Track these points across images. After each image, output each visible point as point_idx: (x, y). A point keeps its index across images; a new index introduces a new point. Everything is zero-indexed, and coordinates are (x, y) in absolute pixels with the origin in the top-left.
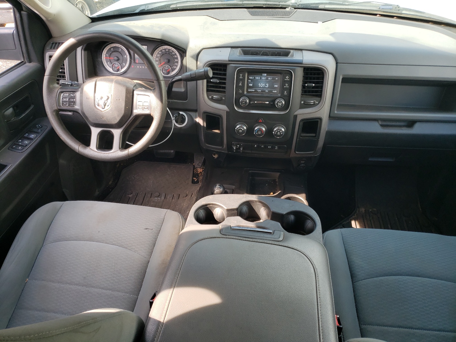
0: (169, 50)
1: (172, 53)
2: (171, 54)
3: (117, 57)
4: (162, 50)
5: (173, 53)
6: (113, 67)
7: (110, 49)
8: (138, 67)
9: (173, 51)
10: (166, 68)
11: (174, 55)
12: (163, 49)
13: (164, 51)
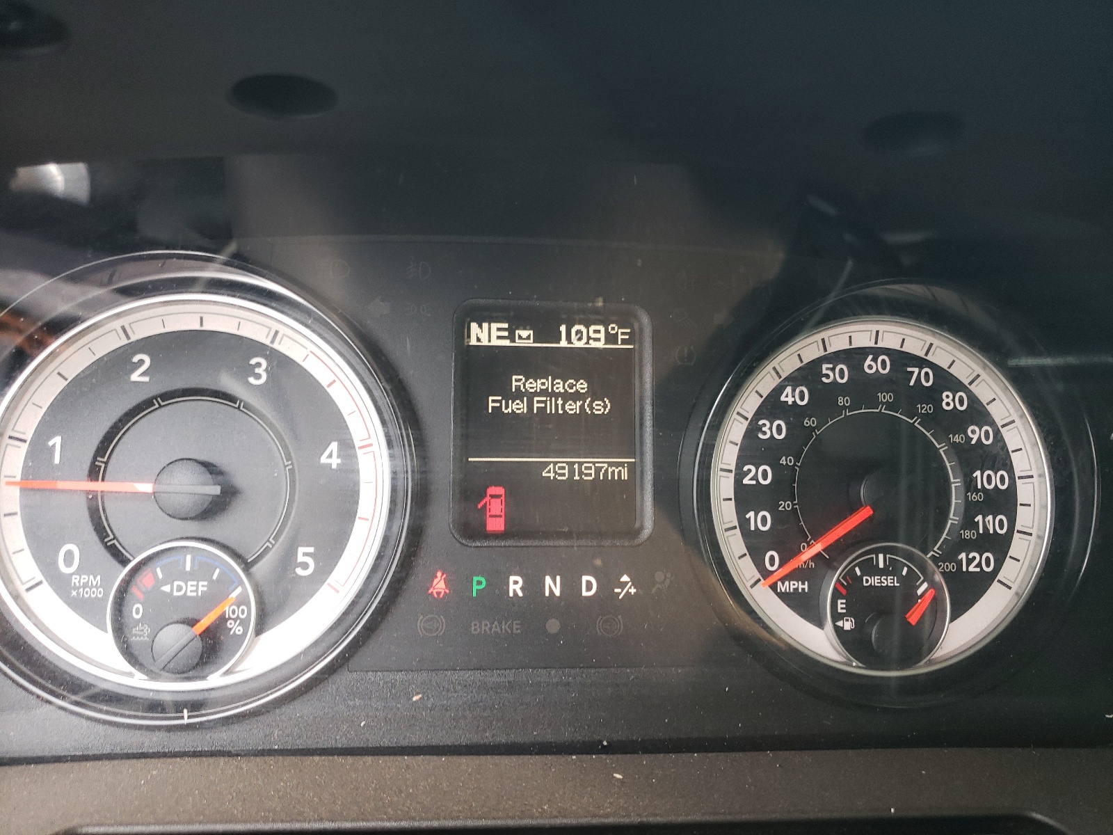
0: (902, 359)
1: (933, 395)
2: (926, 408)
3: (210, 468)
4: (817, 363)
5: (949, 401)
6: (136, 611)
7: (118, 362)
8: (515, 585)
9: (946, 380)
10: (875, 581)
11: (959, 421)
12: (836, 357)
13: (836, 375)
